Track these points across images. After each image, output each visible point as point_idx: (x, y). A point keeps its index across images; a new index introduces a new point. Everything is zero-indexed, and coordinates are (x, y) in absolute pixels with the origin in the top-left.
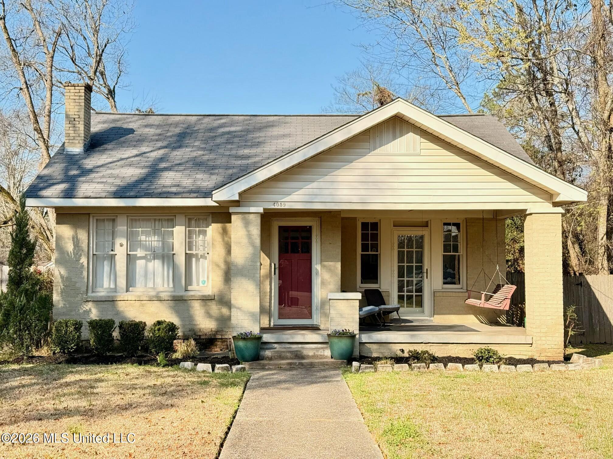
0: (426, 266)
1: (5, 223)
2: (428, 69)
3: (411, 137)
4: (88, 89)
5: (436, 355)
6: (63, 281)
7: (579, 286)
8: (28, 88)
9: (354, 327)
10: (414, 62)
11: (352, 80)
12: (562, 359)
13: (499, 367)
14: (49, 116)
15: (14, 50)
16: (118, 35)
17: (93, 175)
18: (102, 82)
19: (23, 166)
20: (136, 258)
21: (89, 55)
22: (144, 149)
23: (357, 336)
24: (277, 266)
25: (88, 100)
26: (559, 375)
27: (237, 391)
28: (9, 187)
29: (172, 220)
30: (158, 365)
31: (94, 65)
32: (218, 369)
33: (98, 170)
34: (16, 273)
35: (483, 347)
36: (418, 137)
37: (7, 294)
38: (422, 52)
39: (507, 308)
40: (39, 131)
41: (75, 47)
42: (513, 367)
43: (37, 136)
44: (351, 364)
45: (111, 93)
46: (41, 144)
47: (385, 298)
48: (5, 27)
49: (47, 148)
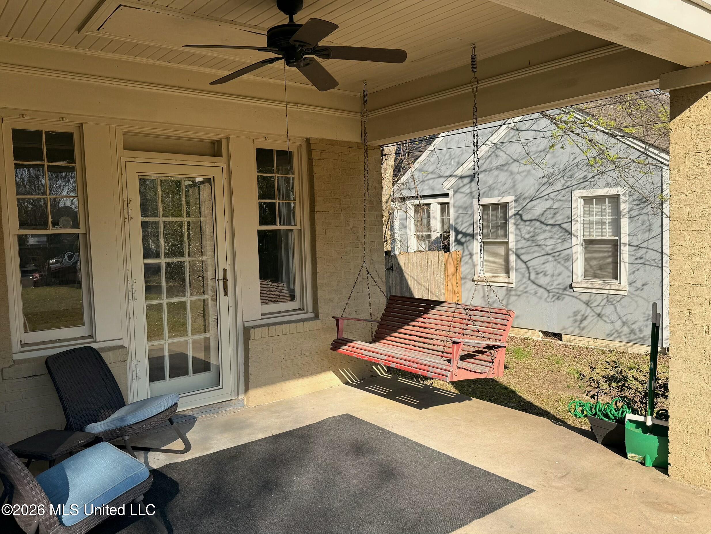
0: (222, 262)
7: (391, 271)
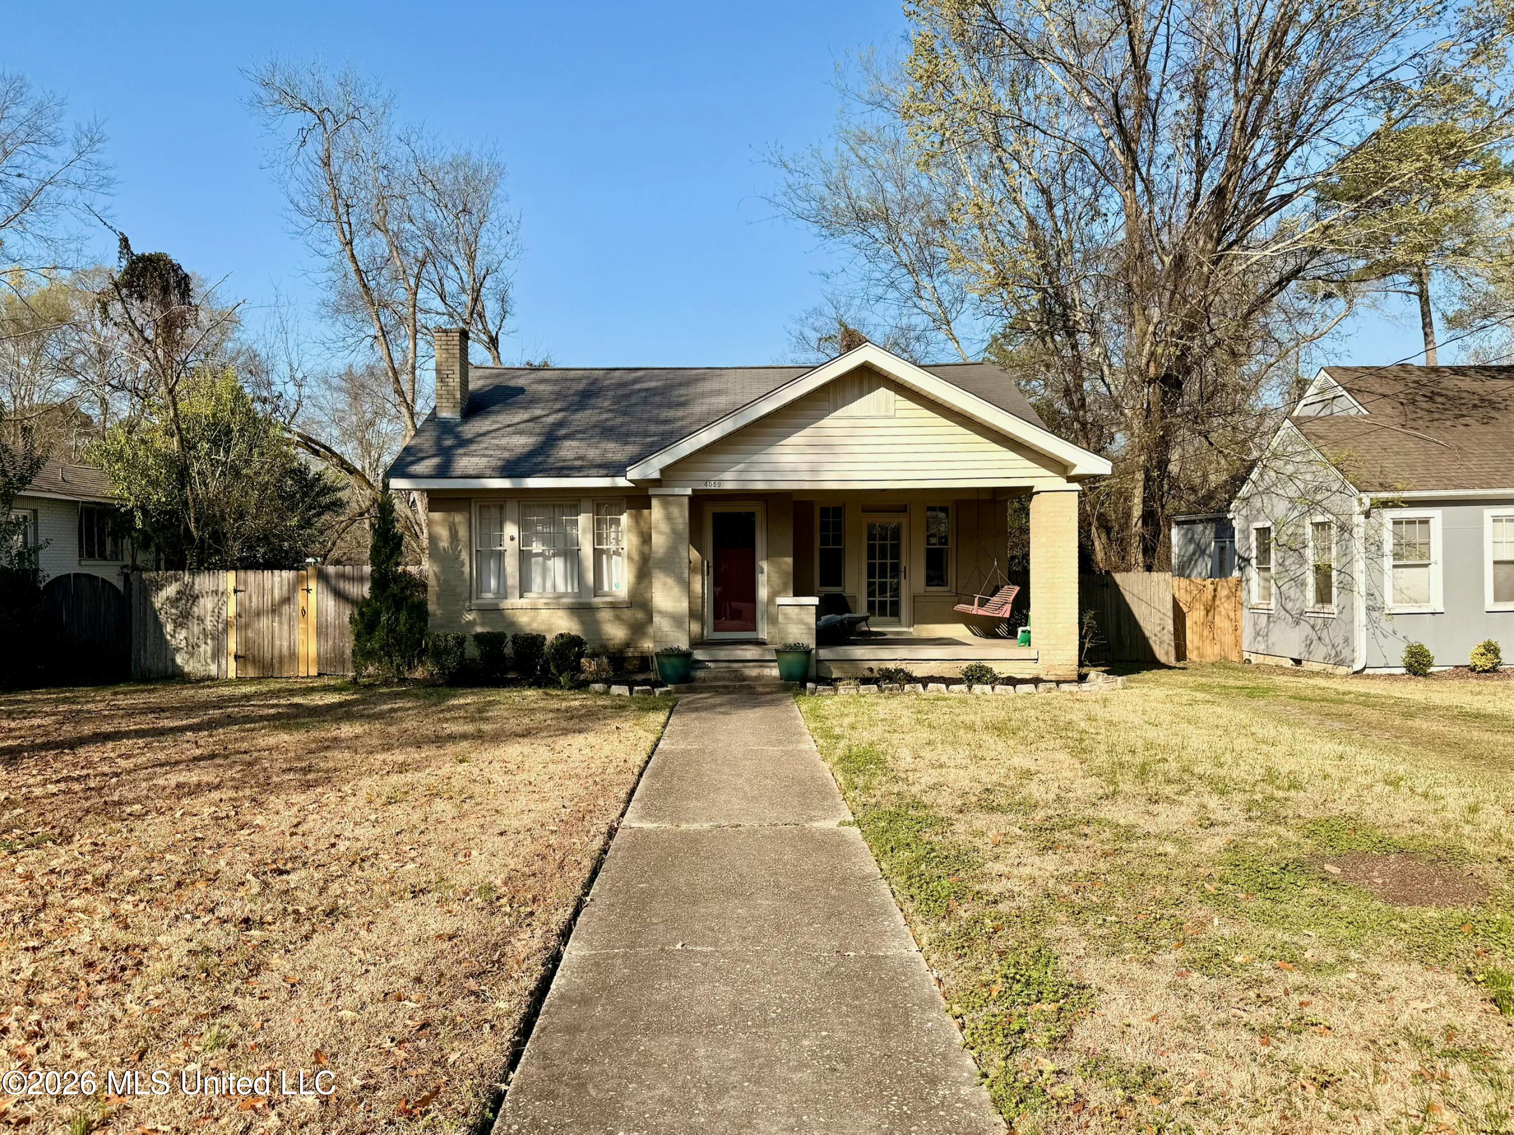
0: (904, 563)
1: (361, 514)
2: (910, 303)
3: (883, 394)
4: (464, 335)
5: (914, 675)
6: (439, 585)
7: (1105, 587)
8: (384, 335)
9: (809, 641)
10: (892, 294)
11: (811, 320)
12: (1076, 677)
13: (993, 688)
14: (413, 373)
15: (365, 286)
16: (500, 262)
17: (474, 447)
18: (480, 327)
19: (381, 442)
20: (530, 555)
21: (464, 290)
22: (538, 412)
23: (814, 652)
24: (711, 564)
25: (464, 351)
26: (1069, 697)
27: (661, 717)
28: (363, 468)
29: (576, 506)
30: (562, 688)
31: (469, 304)
32: (638, 692)
33: (479, 439)
34: (380, 573)
35: (973, 663)
36: (892, 393)
37: (370, 600)
38: (902, 280)
39: (1007, 615)
40: (400, 393)
41: (445, 281)
42: (1011, 688)
43: (398, 400)
44: (805, 687)
45: (493, 342)
46: (404, 410)
47: (851, 605)
48: (353, 255)
49: (412, 415)
